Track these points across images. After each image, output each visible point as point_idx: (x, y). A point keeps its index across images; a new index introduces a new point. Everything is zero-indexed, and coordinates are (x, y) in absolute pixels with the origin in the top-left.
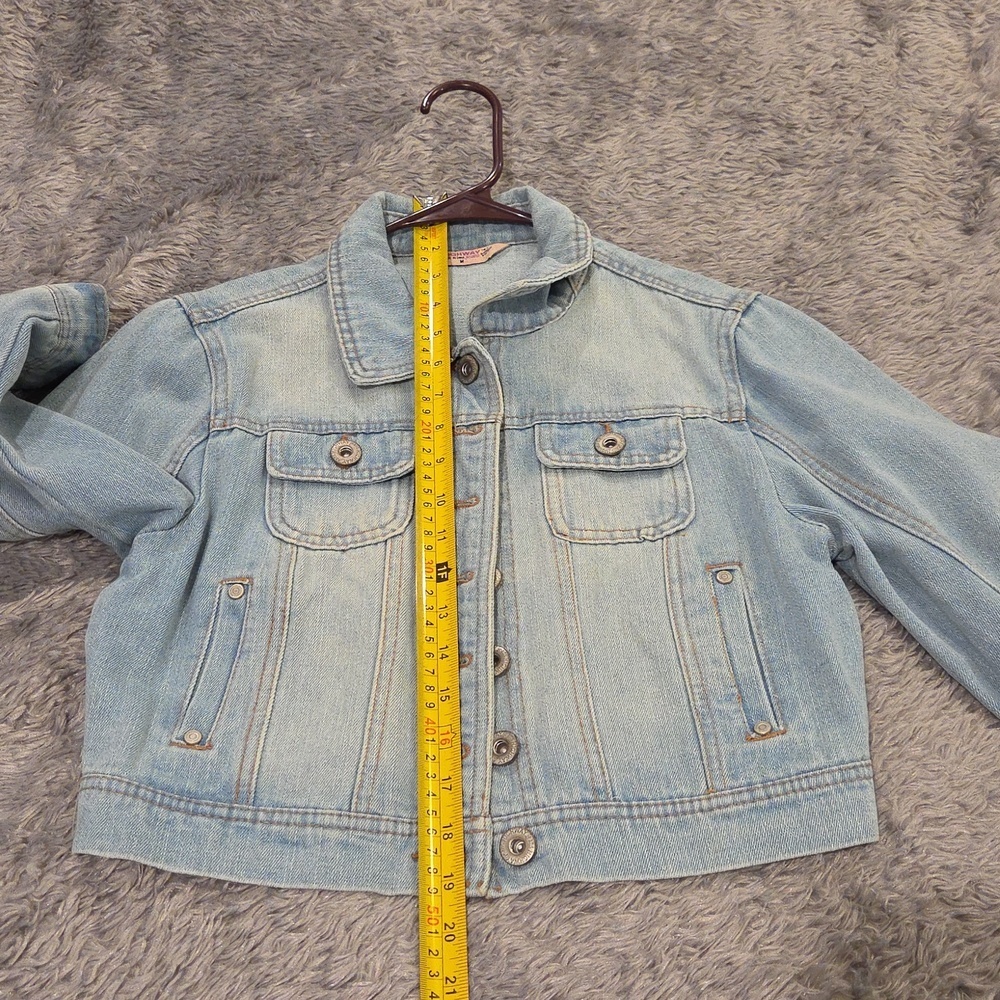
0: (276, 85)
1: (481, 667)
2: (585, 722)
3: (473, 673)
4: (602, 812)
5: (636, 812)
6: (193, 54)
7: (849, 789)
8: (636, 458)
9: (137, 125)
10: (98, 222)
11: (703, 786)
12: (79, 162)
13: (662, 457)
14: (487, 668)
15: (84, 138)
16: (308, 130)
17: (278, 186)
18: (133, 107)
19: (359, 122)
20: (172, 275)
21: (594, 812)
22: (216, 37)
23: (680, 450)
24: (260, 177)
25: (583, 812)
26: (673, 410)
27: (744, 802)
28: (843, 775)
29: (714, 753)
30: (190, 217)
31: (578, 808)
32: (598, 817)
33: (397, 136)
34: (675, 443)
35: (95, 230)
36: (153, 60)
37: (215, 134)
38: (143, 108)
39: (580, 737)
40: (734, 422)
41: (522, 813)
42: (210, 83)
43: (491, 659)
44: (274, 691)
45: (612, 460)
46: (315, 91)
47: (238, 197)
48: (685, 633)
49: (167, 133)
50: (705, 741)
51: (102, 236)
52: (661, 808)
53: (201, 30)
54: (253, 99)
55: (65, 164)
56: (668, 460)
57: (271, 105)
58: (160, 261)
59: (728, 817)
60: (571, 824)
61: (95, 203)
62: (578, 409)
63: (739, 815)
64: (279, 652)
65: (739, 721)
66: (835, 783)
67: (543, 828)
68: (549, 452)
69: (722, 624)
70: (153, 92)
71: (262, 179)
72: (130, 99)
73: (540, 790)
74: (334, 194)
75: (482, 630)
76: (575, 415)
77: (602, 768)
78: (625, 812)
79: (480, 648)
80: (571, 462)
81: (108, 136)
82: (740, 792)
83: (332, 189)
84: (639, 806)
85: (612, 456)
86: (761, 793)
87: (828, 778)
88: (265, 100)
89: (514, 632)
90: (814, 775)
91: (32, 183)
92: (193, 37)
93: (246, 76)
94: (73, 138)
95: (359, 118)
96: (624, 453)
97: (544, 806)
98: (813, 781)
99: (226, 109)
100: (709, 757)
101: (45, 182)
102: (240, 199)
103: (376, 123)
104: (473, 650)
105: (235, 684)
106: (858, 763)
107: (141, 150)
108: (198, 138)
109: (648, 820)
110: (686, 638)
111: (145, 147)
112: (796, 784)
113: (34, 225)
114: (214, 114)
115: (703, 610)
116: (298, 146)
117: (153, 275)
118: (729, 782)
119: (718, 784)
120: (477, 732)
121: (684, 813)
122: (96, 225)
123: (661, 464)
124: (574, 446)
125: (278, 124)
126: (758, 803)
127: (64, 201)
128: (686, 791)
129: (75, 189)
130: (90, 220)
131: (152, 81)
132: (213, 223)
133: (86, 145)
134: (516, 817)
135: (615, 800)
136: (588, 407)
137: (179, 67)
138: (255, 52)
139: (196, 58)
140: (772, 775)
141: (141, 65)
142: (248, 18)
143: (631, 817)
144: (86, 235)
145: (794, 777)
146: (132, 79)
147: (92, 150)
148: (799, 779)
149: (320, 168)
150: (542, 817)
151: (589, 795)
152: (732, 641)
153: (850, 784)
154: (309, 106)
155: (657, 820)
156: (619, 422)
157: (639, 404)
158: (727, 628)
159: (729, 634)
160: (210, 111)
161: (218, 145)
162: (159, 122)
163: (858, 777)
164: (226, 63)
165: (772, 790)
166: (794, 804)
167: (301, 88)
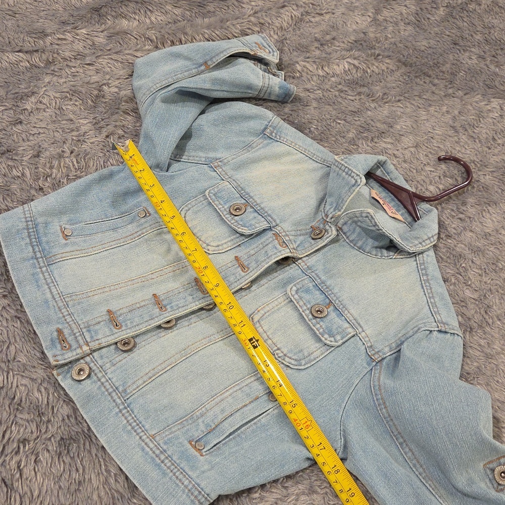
0: (473, 50)
1: (162, 317)
2: (156, 370)
3: (158, 314)
4: (116, 397)
5: (124, 411)
6: (458, 17)
7: (187, 495)
8: (318, 326)
9: (409, 24)
10: (356, 41)
11: (153, 433)
12: (375, 20)
13: (326, 336)
14: (162, 319)
15: (386, 13)
16: (463, 72)
17: (428, 80)
18: (415, 18)
19: (485, 84)
20: (356, 76)
21: (114, 394)
22: (473, 18)
23: (336, 341)
24: (424, 71)
25: (111, 390)
26: (359, 327)
27: (154, 452)
28: (192, 489)
29: (173, 430)
30: (385, 64)
31: (112, 387)
32: (112, 397)
33: (492, 100)
34: (338, 337)
35: (351, 43)
36: (442, 9)
37: (430, 47)
38: (418, 21)
39: (147, 371)
40: (372, 358)
41: (99, 366)
42: (451, 31)
43: (168, 319)
44: (104, 250)
45: (311, 316)
46: (484, 63)
47: (408, 71)
48: (231, 391)
49: (415, 35)
50: (178, 424)
51: (351, 47)
52: (132, 421)
53: (471, 11)
54: (458, 47)
55: (369, 16)
56: (326, 339)
57: (463, 54)
58: (357, 68)
59: (143, 450)
60: (103, 388)
61: (362, 35)
62: (331, 288)
63: (147, 454)
64: (124, 242)
65: (197, 434)
66: (186, 487)
67: (95, 378)
68: (294, 288)
69: (245, 406)
70: (428, 19)
71: (424, 73)
72: (417, 14)
73: (113, 368)
74: (443, 98)
75: (180, 310)
76: (327, 288)
77: (137, 387)
78: (121, 407)
79: (171, 312)
80: (296, 300)
81: (395, 19)
82: (158, 449)
83: (445, 96)
84: (128, 412)
85: (313, 315)
86: (162, 457)
87: (186, 482)
88: (462, 51)
89: (187, 324)
90: (185, 475)
91: (351, 13)
92: (465, 12)
93: (466, 38)
94: (382, 11)
95: (487, 83)
96: (318, 319)
97: (106, 374)
98: (181, 477)
99: (445, 43)
100: (170, 429)
101: (355, 16)
102: (409, 73)
103: (491, 90)
104: (169, 310)
105: (99, 235)
106: (203, 493)
107: (399, 32)
108: (423, 44)
109: (123, 419)
110: (228, 393)
111: (402, 33)
112: (176, 470)
113: (335, 26)
114: (439, 41)
115: (248, 395)
116: (452, 74)
117: (349, 70)
118: (161, 442)
119: (157, 438)
120: (130, 328)
121: (135, 431)
122: (353, 42)
123: (322, 338)
124: (307, 297)
125: (455, 62)
126: (157, 459)
127: (354, 27)
128: (147, 427)
129: (363, 27)
130: (354, 39)
131: (433, 15)
132: (391, 72)
133: (384, 17)
134: (95, 364)
135: (125, 400)
136: (335, 291)
137: (447, 18)
138: (480, 34)
139: (457, 19)
140: (175, 458)
141: (435, 6)
142: (493, 21)
143: (120, 411)
144: (346, 42)
145: (179, 468)
146: (426, 8)
147: (384, 20)
148: (179, 470)
149: (449, 86)
150: (100, 375)
151: (121, 389)
152: (238, 414)
153: (190, 494)
154: (475, 66)
155: (125, 422)
156: (336, 308)
157: (352, 311)
158: (245, 409)
159: (242, 411)
160: (439, 39)
161: (426, 52)
162: (418, 29)
163: (196, 497)
164: (465, 29)
165: (166, 461)
166: (165, 474)
167: (480, 57)
